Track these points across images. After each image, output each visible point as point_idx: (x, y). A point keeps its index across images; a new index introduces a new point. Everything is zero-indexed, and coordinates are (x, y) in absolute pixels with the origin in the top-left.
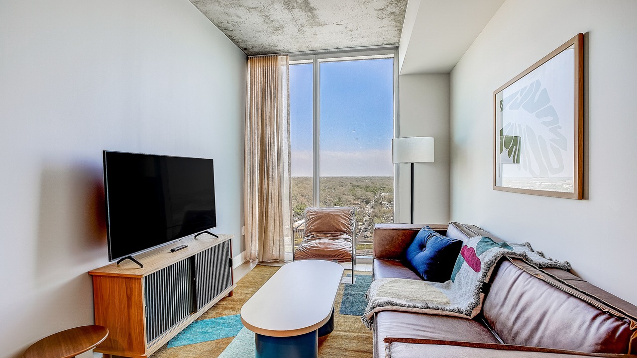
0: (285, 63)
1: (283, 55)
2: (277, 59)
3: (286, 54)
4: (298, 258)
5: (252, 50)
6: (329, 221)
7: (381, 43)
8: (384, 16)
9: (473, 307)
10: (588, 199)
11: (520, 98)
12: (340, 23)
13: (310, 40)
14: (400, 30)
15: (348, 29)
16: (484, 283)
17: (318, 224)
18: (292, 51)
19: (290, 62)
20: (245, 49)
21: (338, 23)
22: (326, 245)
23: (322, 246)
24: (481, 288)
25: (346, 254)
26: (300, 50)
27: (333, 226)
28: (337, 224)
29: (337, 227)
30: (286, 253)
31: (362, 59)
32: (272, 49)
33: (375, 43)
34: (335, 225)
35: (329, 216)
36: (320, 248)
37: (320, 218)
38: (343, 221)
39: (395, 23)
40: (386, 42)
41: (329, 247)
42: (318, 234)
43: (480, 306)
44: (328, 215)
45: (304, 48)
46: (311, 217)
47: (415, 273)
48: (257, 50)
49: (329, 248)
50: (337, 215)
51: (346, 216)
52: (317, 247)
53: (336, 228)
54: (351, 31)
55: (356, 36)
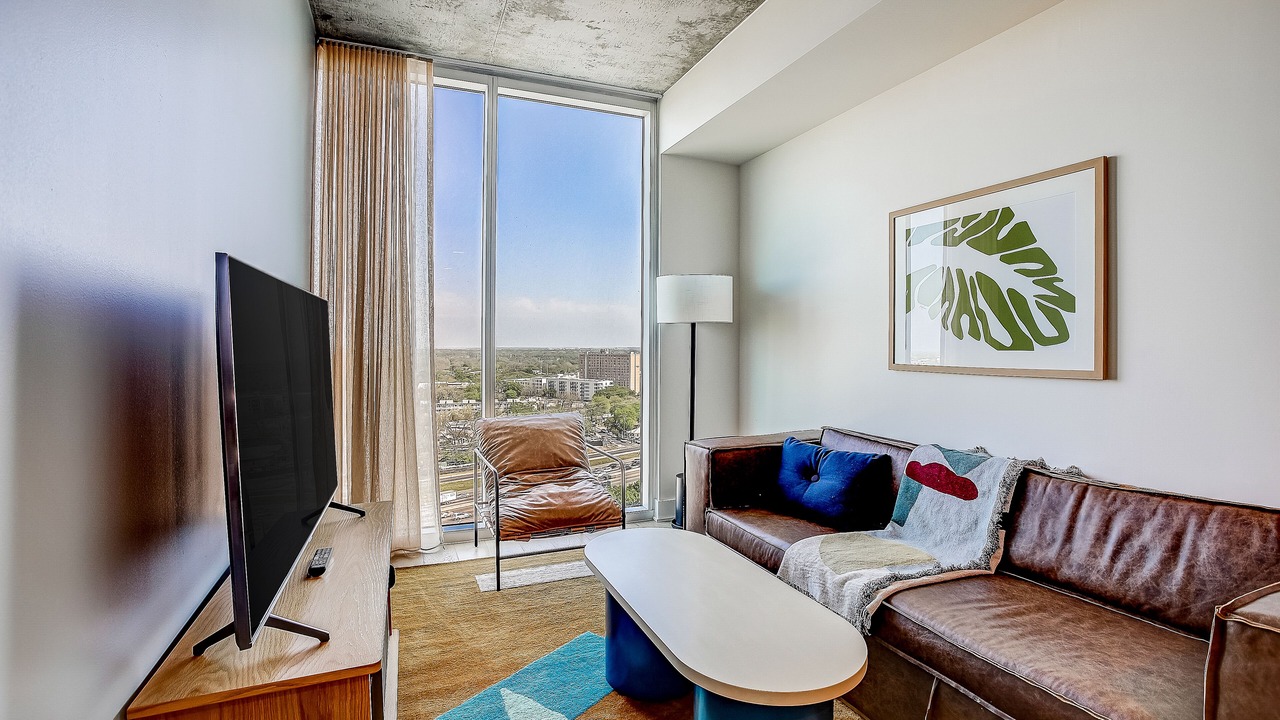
0: (423, 78)
1: (420, 58)
2: (404, 64)
3: (426, 57)
4: (508, 535)
5: (343, 26)
6: (544, 444)
7: (634, 85)
8: (683, 36)
9: (989, 554)
10: (1115, 378)
11: (961, 230)
12: (593, 25)
13: (506, 41)
14: (685, 70)
15: (601, 41)
16: (1004, 514)
17: (520, 453)
18: (444, 53)
19: (437, 80)
20: (326, 17)
21: (591, 24)
22: (566, 497)
23: (558, 502)
24: (999, 523)
25: (610, 511)
26: (462, 57)
27: (555, 454)
28: (561, 450)
29: (564, 457)
30: (423, 531)
31: (575, 107)
32: (401, 35)
33: (624, 83)
34: (558, 452)
35: (543, 435)
36: (555, 505)
37: (523, 441)
38: (572, 443)
39: (688, 54)
40: (644, 86)
41: (574, 500)
42: (526, 477)
43: (1000, 552)
44: (538, 433)
45: (479, 54)
46: (500, 439)
47: (810, 521)
48: (355, 27)
49: (576, 503)
50: (558, 431)
51: (574, 433)
52: (550, 504)
53: (561, 459)
54: (603, 46)
55: (602, 60)
